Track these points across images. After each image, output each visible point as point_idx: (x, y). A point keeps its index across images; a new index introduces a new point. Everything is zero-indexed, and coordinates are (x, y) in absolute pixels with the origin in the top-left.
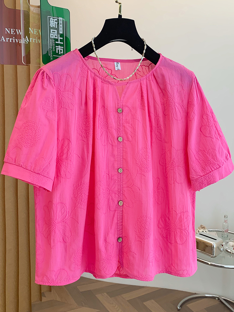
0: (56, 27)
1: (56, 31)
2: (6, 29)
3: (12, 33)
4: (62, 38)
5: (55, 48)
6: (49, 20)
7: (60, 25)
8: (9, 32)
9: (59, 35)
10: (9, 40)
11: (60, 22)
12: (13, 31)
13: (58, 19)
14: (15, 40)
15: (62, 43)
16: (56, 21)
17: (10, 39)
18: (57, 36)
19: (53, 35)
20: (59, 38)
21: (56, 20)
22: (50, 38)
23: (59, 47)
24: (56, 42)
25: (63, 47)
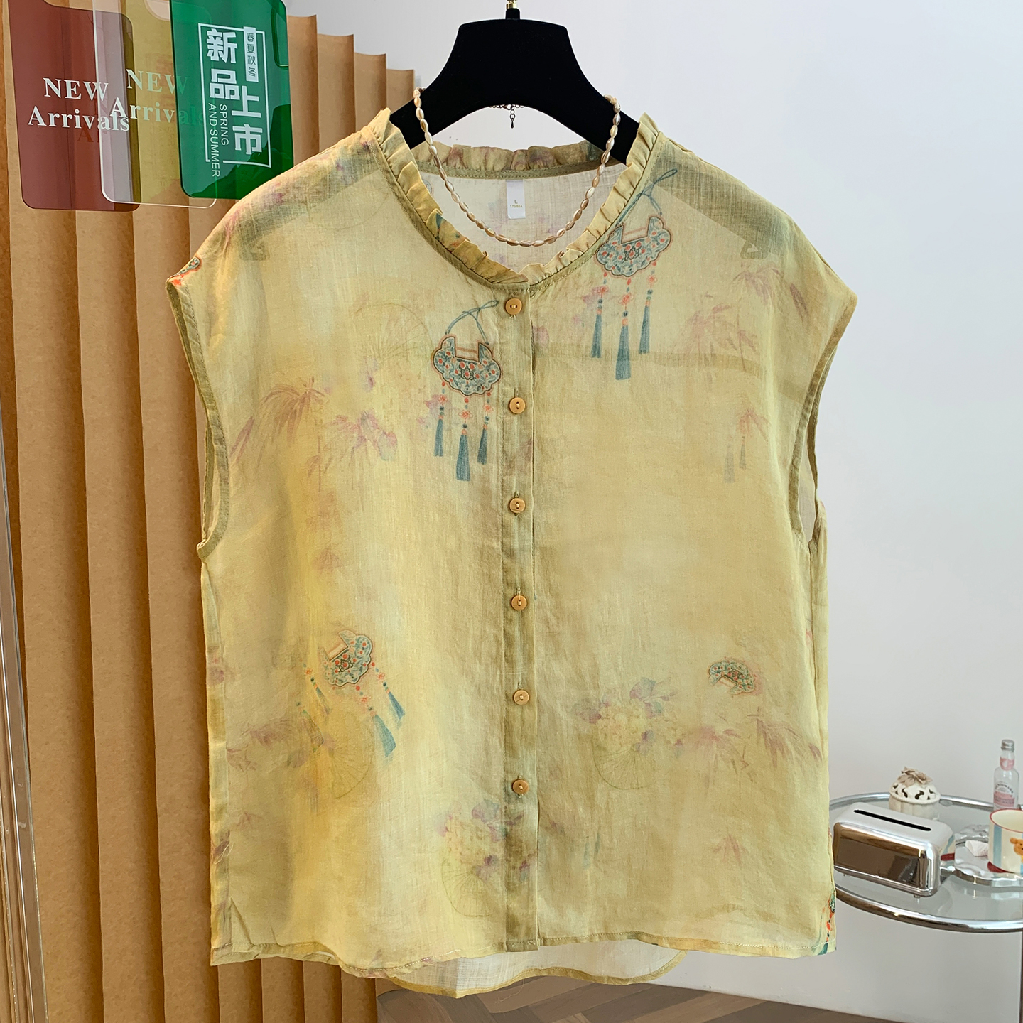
0: (234, 61)
1: (233, 73)
2: (48, 81)
3: (69, 96)
4: (256, 98)
5: (232, 135)
7: (247, 55)
8: (58, 93)
9: (244, 88)
10: (59, 121)
11: (247, 43)
12: (75, 89)
13: (240, 34)
14: (83, 121)
15: (258, 115)
16: (230, 41)
17: (65, 117)
18: (237, 92)
19: (222, 86)
20: (246, 98)
21: (232, 35)
22: (209, 99)
23: (247, 128)
24: (234, 113)
25: (260, 130)
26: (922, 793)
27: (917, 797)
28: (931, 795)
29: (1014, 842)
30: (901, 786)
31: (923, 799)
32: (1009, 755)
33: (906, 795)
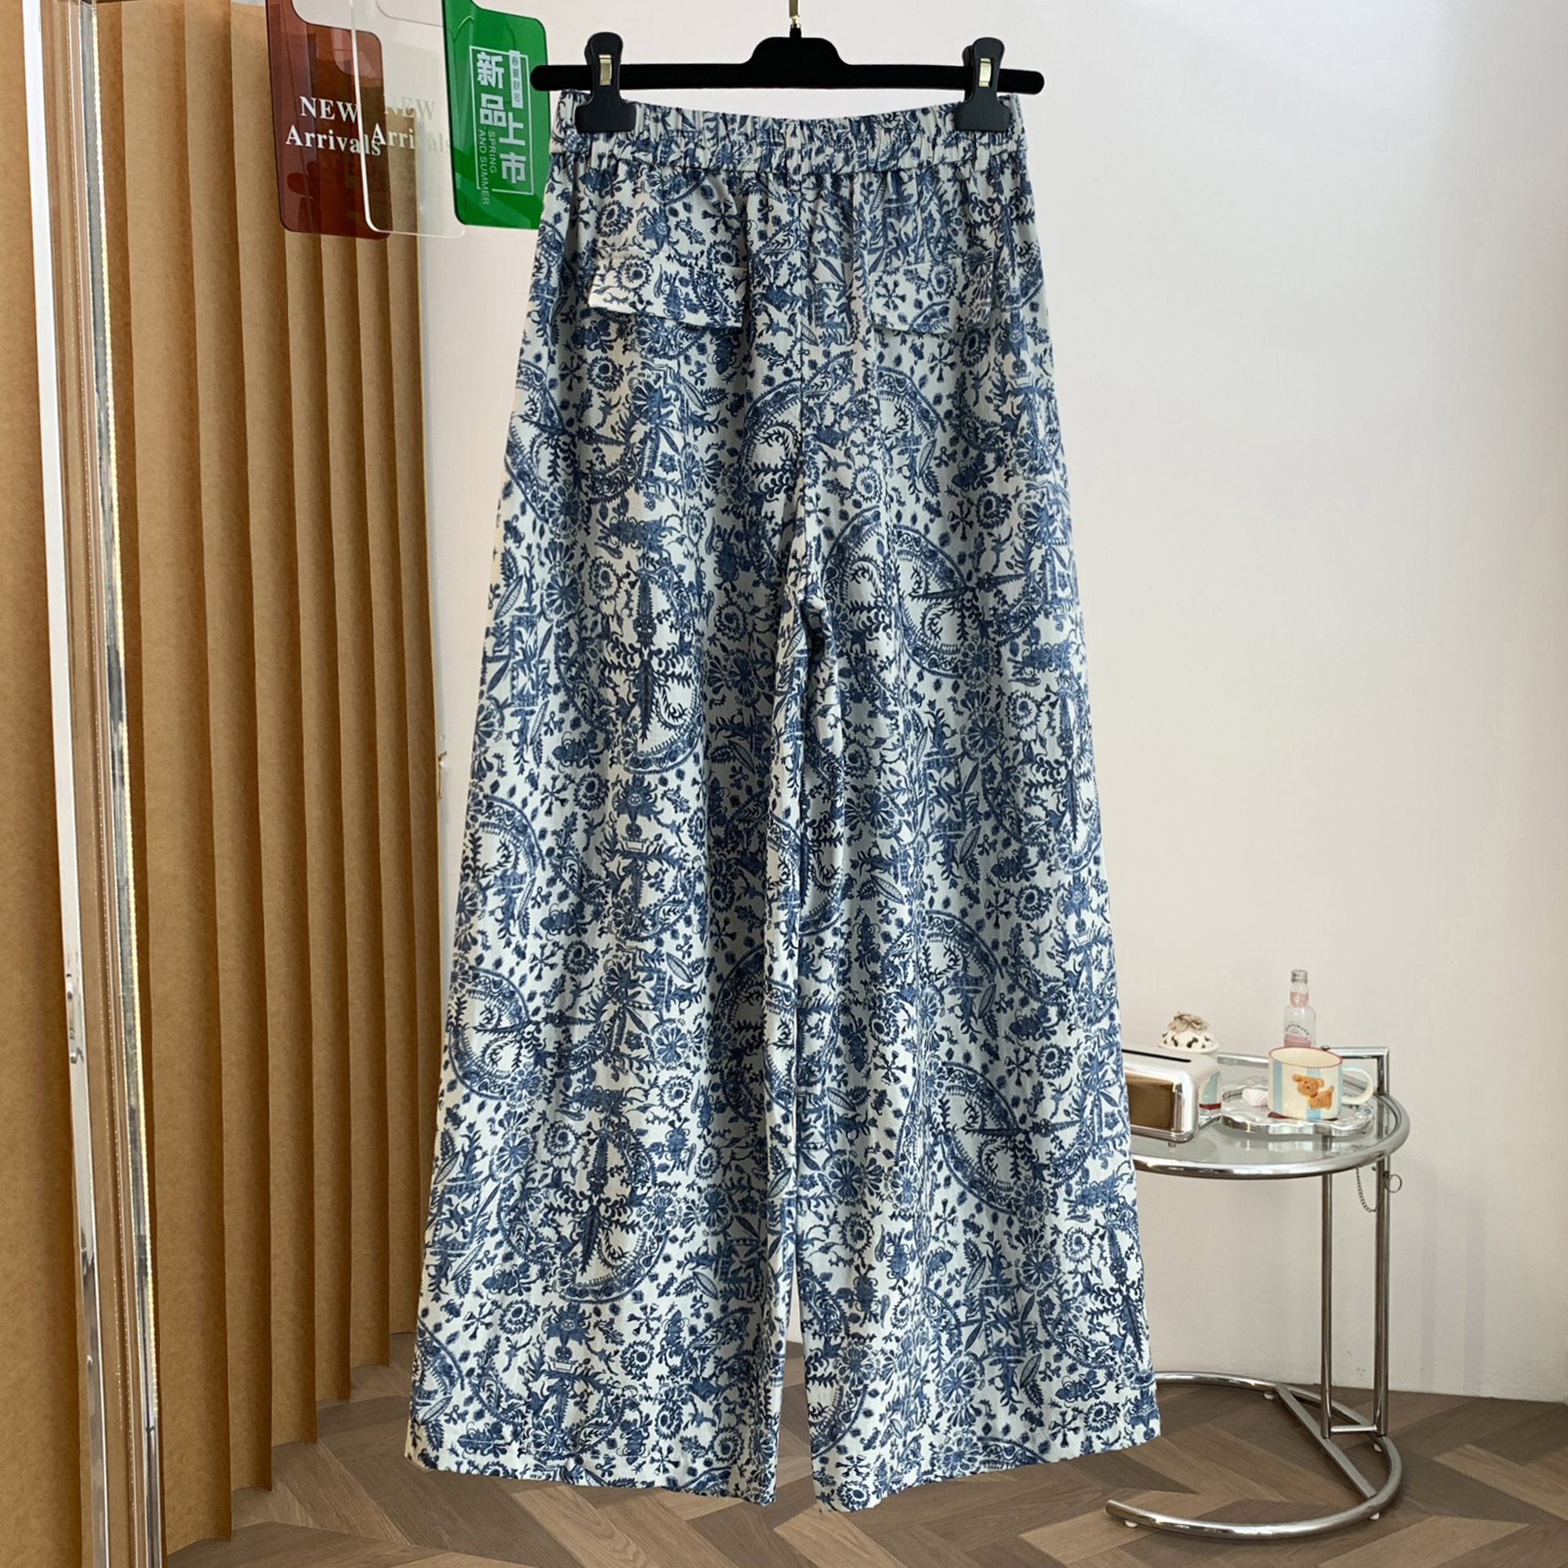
0: (501, 86)
1: (500, 99)
2: (304, 100)
3: (324, 116)
4: (521, 126)
5: (499, 161)
6: (476, 60)
7: (513, 79)
8: (313, 111)
9: (511, 115)
10: (315, 141)
11: (512, 67)
12: (328, 109)
13: (506, 58)
14: (336, 143)
15: (522, 143)
16: (498, 64)
17: (320, 137)
18: (504, 118)
19: (491, 112)
20: (512, 125)
21: (499, 59)
22: (479, 126)
23: (512, 156)
24: (502, 140)
25: (523, 158)
26: (1195, 1040)
27: (1189, 1045)
28: (1207, 1044)
29: (1298, 1079)
30: (1171, 1034)
31: (1196, 1047)
32: (1300, 988)
33: (1176, 1044)
